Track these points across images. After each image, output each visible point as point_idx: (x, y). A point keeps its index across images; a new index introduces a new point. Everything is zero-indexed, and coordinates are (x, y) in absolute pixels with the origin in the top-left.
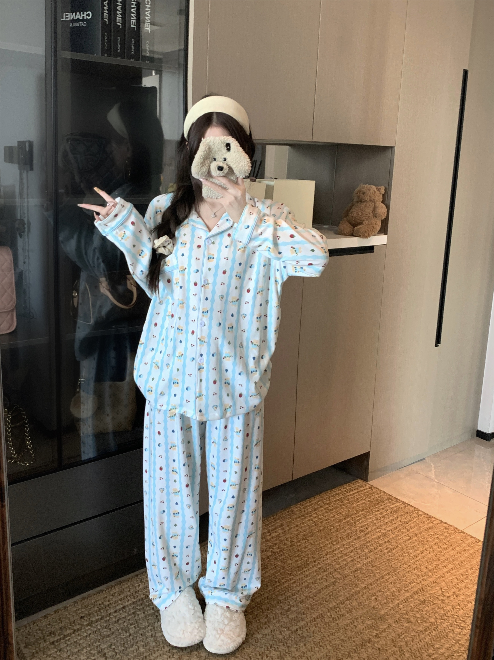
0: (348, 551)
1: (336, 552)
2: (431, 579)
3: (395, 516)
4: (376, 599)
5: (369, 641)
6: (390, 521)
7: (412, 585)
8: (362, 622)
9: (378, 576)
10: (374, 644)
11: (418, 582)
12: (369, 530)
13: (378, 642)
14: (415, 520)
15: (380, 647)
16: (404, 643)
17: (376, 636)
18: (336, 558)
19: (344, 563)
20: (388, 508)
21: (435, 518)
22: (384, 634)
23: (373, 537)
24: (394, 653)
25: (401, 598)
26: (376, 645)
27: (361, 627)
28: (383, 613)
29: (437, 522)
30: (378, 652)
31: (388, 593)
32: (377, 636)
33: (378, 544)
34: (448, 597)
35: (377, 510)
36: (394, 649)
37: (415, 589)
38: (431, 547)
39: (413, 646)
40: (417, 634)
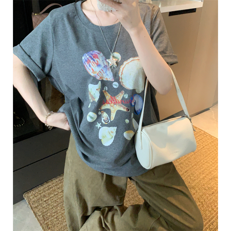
7: (206, 171)
14: (205, 138)
21: (214, 137)
29: (215, 139)
38: (213, 151)
39: (208, 201)
40: (209, 196)
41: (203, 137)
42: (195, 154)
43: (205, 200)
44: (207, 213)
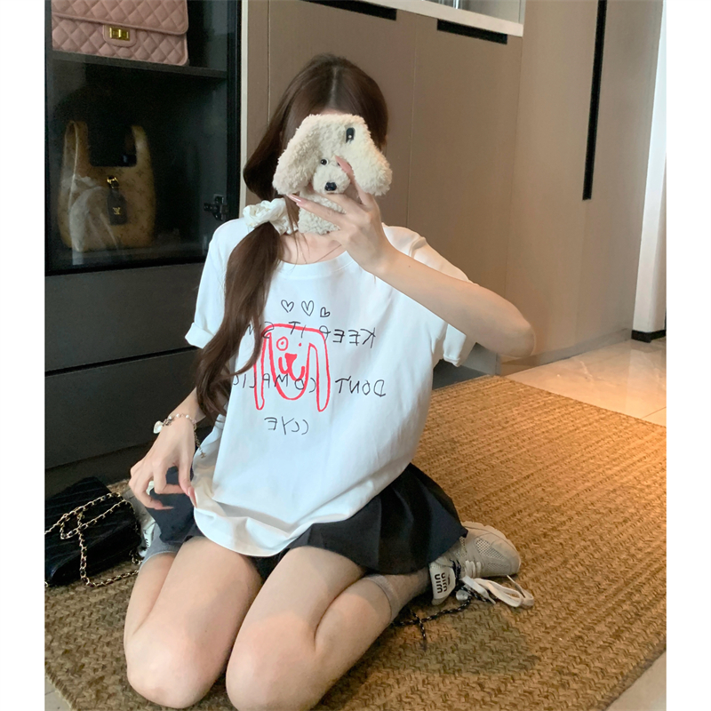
1: (475, 443)
2: (618, 468)
4: (543, 490)
5: (545, 535)
7: (593, 475)
8: (529, 515)
9: (540, 466)
10: (552, 539)
11: (601, 470)
13: (558, 536)
15: (561, 541)
16: (598, 537)
17: (552, 529)
18: (475, 448)
19: (488, 453)
22: (564, 528)
23: (524, 428)
24: (585, 548)
25: (581, 488)
26: (556, 540)
27: (527, 520)
28: (557, 504)
30: (560, 547)
31: (559, 483)
32: (554, 529)
34: (648, 486)
36: (583, 543)
37: (598, 480)
39: (611, 540)
40: (614, 526)
43: (601, 537)
44: (614, 566)
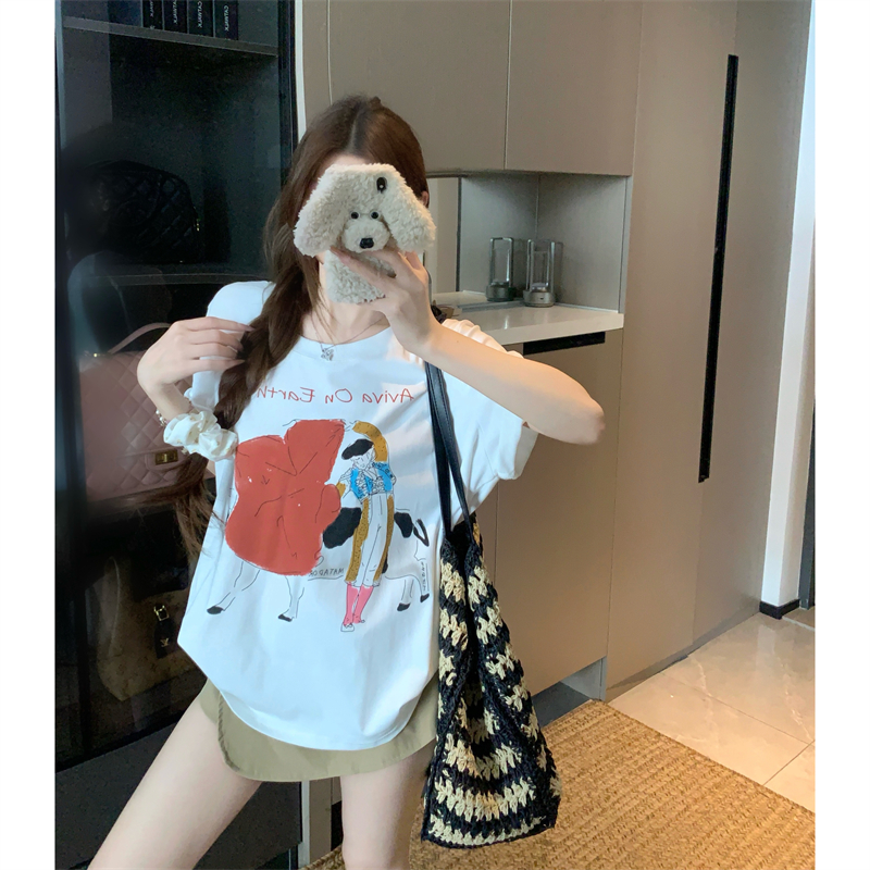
0: (587, 840)
3: (659, 766)
6: (653, 776)
12: (619, 795)
14: (690, 772)
20: (646, 752)
21: (722, 767)
29: (726, 773)
33: (636, 824)
35: (628, 755)
38: (722, 823)
41: (682, 768)
42: (655, 837)
